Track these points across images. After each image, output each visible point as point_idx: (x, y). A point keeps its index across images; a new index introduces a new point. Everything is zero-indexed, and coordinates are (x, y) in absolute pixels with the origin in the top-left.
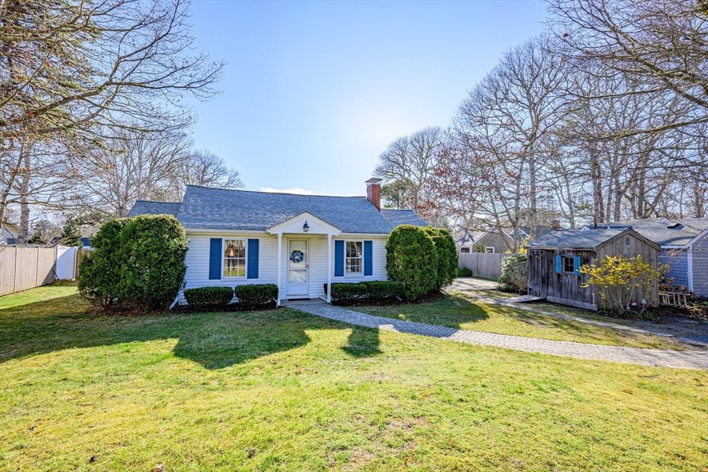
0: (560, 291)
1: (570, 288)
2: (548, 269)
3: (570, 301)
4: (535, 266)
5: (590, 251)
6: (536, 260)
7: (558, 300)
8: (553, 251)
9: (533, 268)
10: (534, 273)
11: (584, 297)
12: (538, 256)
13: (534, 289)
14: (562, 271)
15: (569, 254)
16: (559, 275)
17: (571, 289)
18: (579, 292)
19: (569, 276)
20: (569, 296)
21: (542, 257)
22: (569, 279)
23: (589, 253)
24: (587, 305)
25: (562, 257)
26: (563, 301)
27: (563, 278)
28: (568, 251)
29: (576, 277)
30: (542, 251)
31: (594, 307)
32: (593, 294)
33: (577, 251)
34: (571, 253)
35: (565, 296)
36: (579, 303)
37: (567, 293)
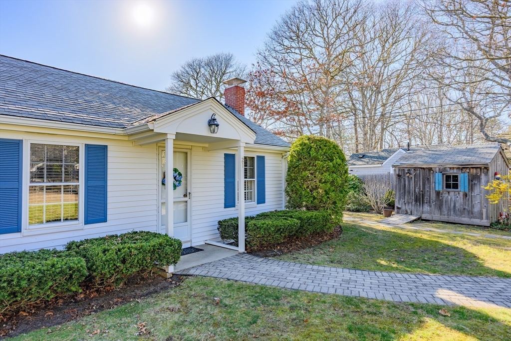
0: (440, 208)
1: (452, 205)
2: (424, 188)
3: (453, 218)
4: (405, 185)
5: (480, 168)
6: (407, 179)
7: (437, 216)
8: (430, 169)
9: (402, 187)
10: (404, 191)
11: (472, 213)
12: (410, 174)
13: (404, 208)
14: (443, 188)
15: (452, 171)
16: (438, 193)
17: (455, 206)
18: (464, 209)
19: (452, 194)
20: (452, 213)
21: (415, 175)
22: (452, 196)
23: (479, 170)
24: (477, 221)
25: (443, 174)
26: (445, 218)
27: (444, 195)
28: (450, 168)
29: (461, 194)
30: (415, 169)
31: (485, 222)
32: (484, 211)
33: (463, 168)
34: (455, 171)
35: (446, 213)
36: (465, 220)
37: (449, 210)
